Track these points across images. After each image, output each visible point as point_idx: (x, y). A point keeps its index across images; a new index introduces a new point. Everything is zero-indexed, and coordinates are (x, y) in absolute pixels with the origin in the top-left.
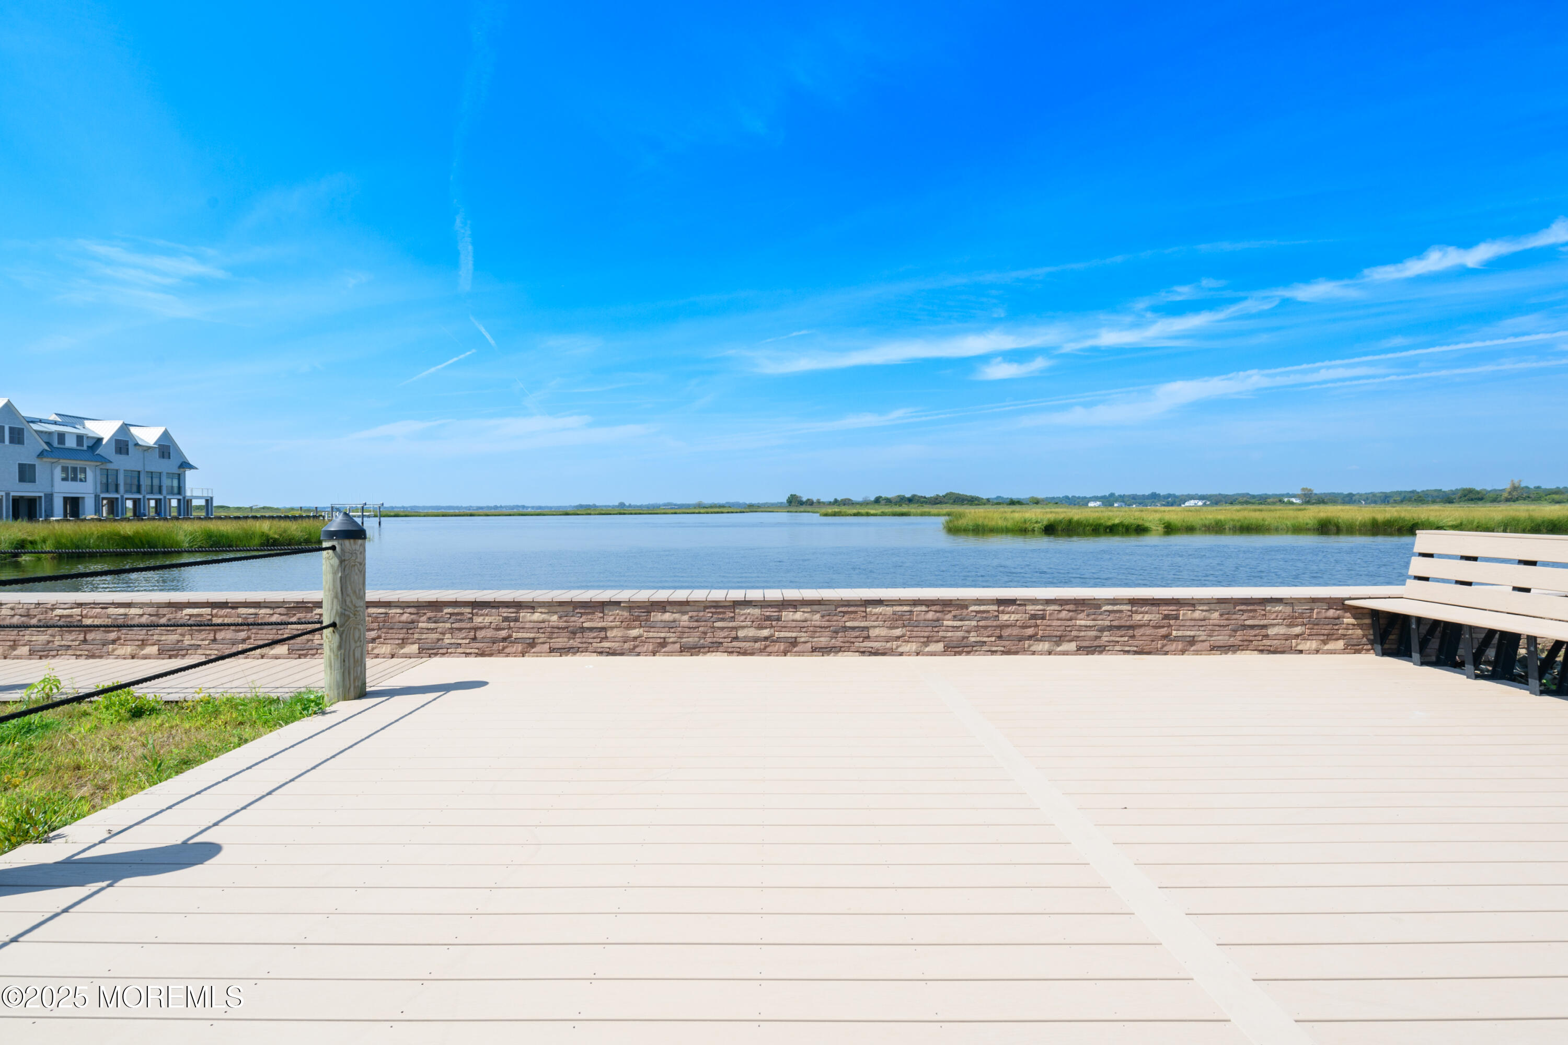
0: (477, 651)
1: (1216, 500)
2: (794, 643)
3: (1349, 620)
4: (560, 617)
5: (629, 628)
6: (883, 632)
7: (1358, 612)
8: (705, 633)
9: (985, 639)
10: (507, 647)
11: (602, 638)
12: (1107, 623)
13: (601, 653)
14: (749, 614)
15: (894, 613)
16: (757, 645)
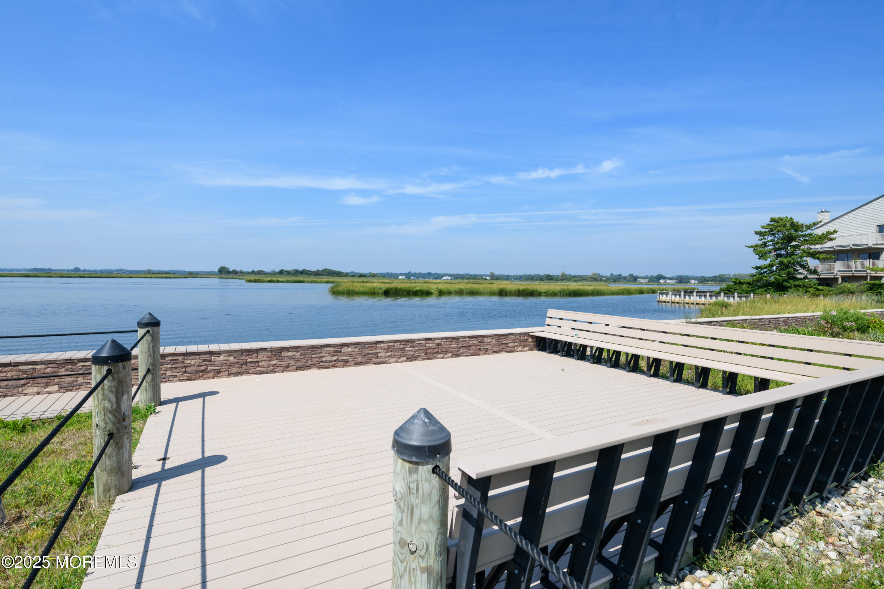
0: (187, 378)
1: (456, 277)
2: (347, 361)
3: (530, 340)
4: (235, 358)
5: (270, 360)
6: (383, 354)
7: (533, 337)
8: (308, 360)
9: (421, 354)
10: (204, 375)
11: (257, 366)
12: (462, 345)
13: (256, 374)
14: (328, 350)
15: (388, 346)
16: (331, 364)
